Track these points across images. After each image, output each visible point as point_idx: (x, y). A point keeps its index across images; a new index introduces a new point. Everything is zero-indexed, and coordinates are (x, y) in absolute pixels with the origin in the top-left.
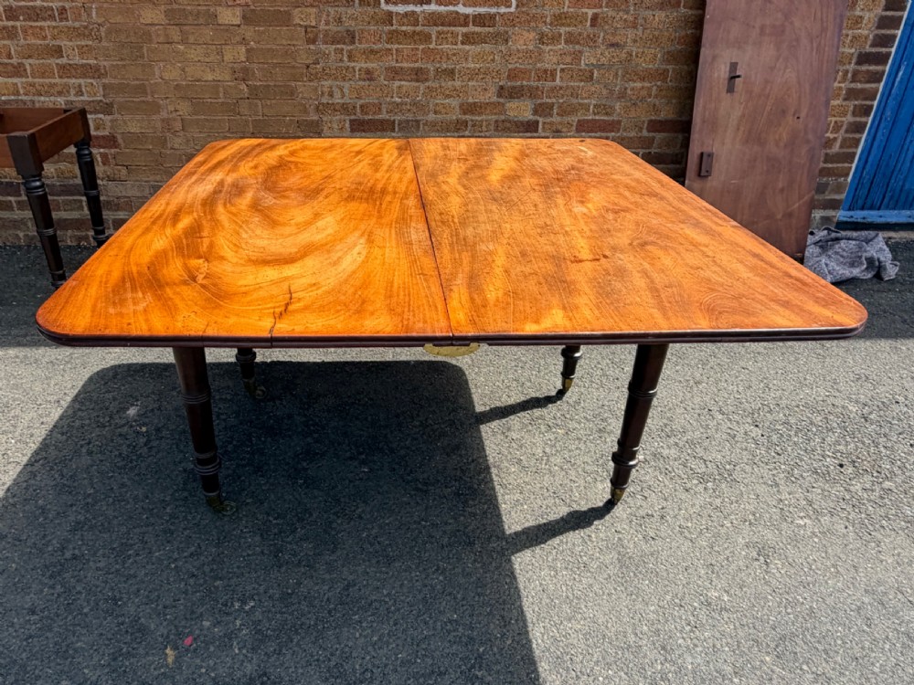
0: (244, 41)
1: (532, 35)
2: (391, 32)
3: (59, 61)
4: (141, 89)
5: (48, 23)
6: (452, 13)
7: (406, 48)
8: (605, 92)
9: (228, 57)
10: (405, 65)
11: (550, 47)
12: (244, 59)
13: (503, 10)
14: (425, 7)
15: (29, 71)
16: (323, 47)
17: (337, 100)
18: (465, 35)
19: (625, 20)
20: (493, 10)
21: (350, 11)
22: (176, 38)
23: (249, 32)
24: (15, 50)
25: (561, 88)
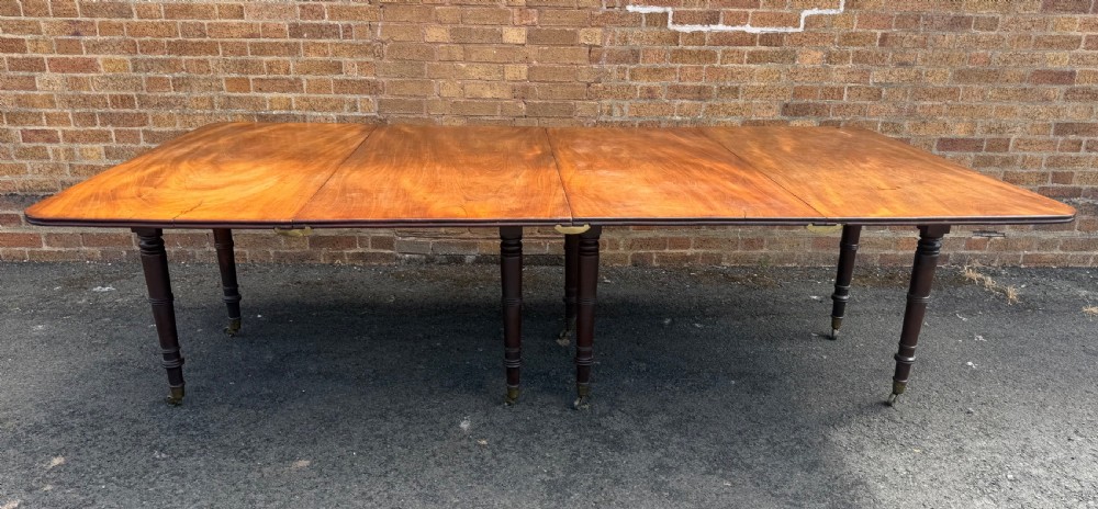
0: (527, 60)
1: (819, 54)
2: (674, 51)
3: (338, 77)
4: (418, 106)
5: (332, 40)
6: (738, 33)
7: (690, 66)
8: (893, 110)
9: (509, 75)
10: (688, 83)
11: (837, 66)
12: (525, 78)
13: (791, 30)
14: (713, 27)
15: (305, 87)
16: (606, 66)
17: (617, 117)
18: (751, 54)
19: (915, 41)
20: (781, 30)
21: (636, 31)
22: (459, 56)
23: (532, 50)
24: (294, 66)
25: (847, 106)
